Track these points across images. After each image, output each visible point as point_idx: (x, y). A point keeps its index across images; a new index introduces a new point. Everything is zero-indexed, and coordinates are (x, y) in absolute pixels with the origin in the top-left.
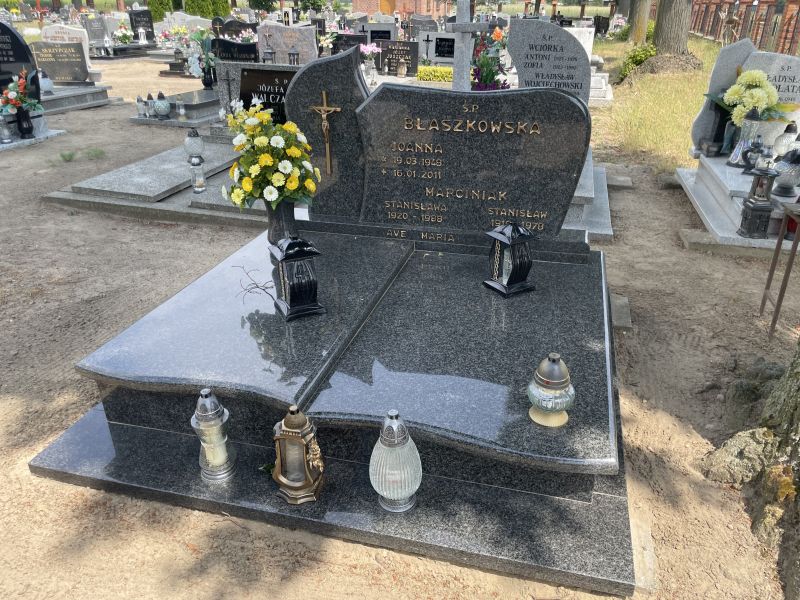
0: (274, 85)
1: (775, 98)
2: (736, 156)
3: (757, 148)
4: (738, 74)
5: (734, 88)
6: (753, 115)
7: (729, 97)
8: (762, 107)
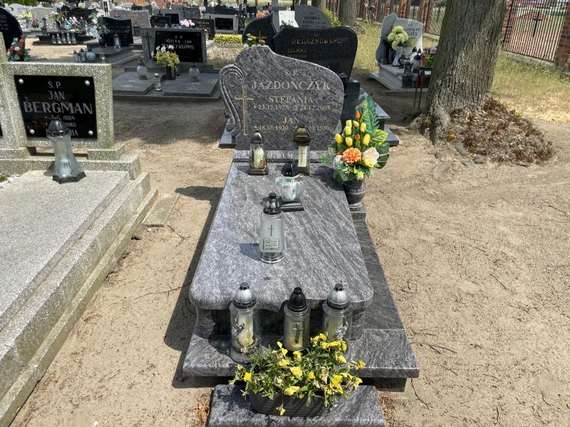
0: (175, 39)
1: (407, 37)
2: (396, 62)
3: (403, 57)
4: (392, 28)
5: (391, 34)
6: (400, 44)
7: (390, 37)
8: (403, 41)
